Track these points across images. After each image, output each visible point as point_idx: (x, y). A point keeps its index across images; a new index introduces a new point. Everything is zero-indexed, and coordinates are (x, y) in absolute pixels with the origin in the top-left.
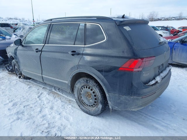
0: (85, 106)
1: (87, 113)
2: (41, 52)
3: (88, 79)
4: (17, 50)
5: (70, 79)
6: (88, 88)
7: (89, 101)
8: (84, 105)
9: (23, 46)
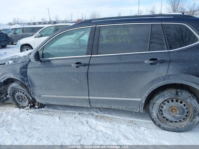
0: (168, 124)
1: (174, 131)
2: (87, 67)
3: (178, 90)
4: (27, 68)
5: (147, 95)
6: (175, 101)
7: (174, 117)
8: (166, 123)
9: (41, 61)
